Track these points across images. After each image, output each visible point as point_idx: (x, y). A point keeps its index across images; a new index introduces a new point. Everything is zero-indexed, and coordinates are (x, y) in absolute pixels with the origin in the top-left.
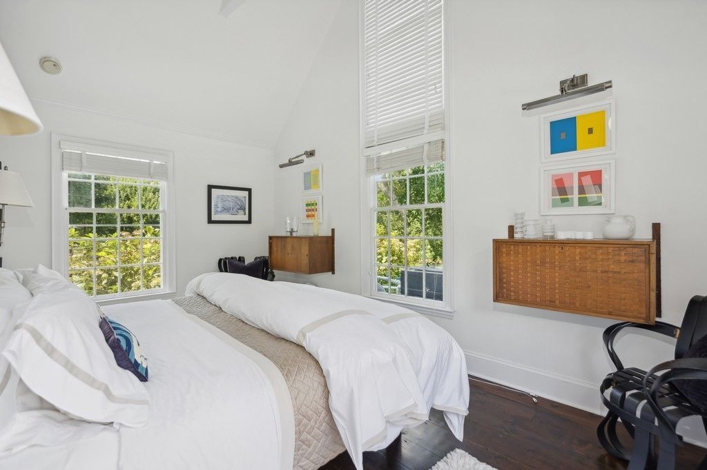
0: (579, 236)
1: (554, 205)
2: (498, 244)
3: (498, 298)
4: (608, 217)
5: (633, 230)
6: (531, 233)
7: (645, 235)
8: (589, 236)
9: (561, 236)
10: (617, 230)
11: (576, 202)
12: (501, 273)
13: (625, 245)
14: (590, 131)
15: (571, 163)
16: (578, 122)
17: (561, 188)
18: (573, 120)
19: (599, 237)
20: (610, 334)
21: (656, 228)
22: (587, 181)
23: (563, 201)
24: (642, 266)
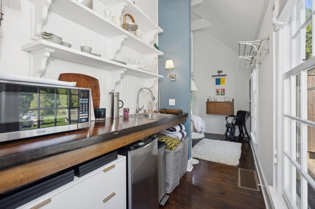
0: (221, 101)
1: (216, 95)
2: (207, 102)
3: (207, 113)
4: (226, 98)
5: (230, 100)
6: (213, 100)
7: (231, 101)
8: (223, 101)
9: (219, 101)
10: (227, 100)
11: (220, 94)
12: (208, 108)
13: (228, 102)
14: (223, 81)
15: (219, 87)
16: (221, 79)
17: (218, 91)
18: (220, 79)
19: (225, 101)
20: (226, 118)
21: (233, 100)
22: (222, 91)
23: (218, 94)
24: (231, 106)
